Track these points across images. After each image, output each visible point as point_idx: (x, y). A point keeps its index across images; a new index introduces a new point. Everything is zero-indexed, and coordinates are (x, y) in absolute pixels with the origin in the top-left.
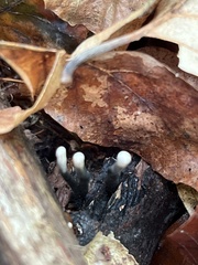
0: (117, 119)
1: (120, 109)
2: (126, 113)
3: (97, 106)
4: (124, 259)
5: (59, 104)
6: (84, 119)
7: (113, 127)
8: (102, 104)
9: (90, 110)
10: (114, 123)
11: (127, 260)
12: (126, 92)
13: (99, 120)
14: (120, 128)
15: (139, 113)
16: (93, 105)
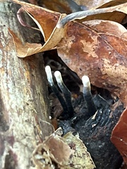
0: (103, 67)
1: (106, 61)
2: (110, 64)
3: (91, 56)
4: (84, 154)
5: (67, 51)
6: (83, 64)
7: (101, 73)
8: (94, 55)
9: (86, 58)
10: (102, 70)
11: (86, 156)
12: (110, 49)
13: (92, 66)
14: (106, 74)
15: (118, 65)
16: (89, 55)
